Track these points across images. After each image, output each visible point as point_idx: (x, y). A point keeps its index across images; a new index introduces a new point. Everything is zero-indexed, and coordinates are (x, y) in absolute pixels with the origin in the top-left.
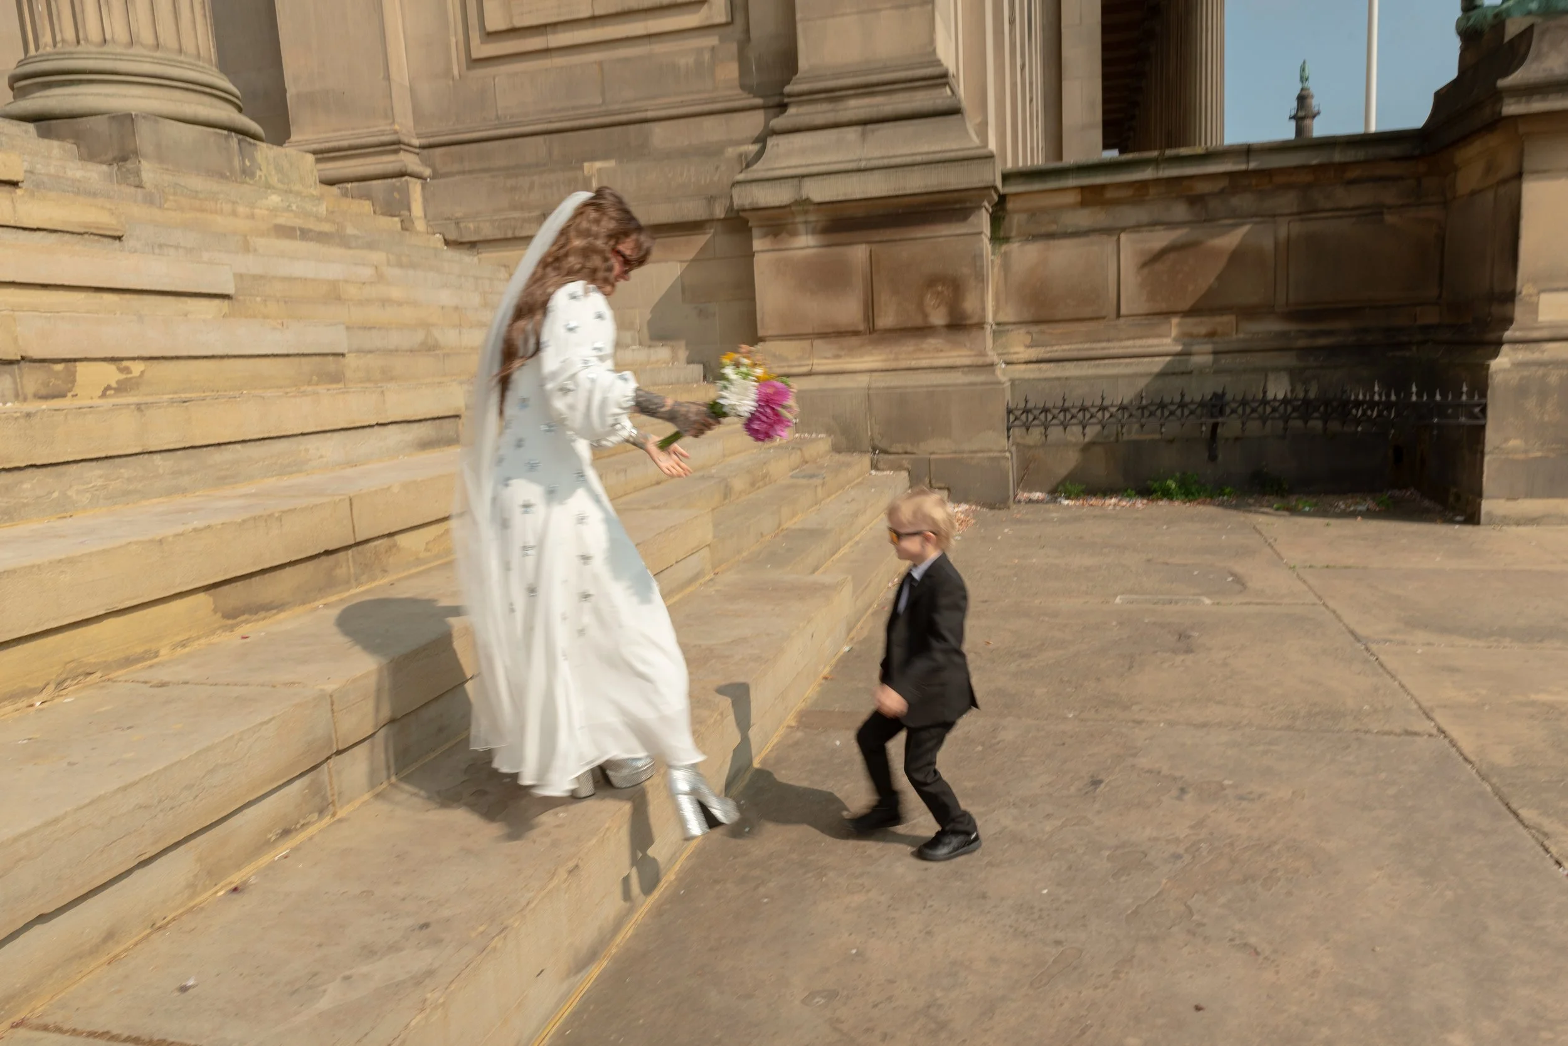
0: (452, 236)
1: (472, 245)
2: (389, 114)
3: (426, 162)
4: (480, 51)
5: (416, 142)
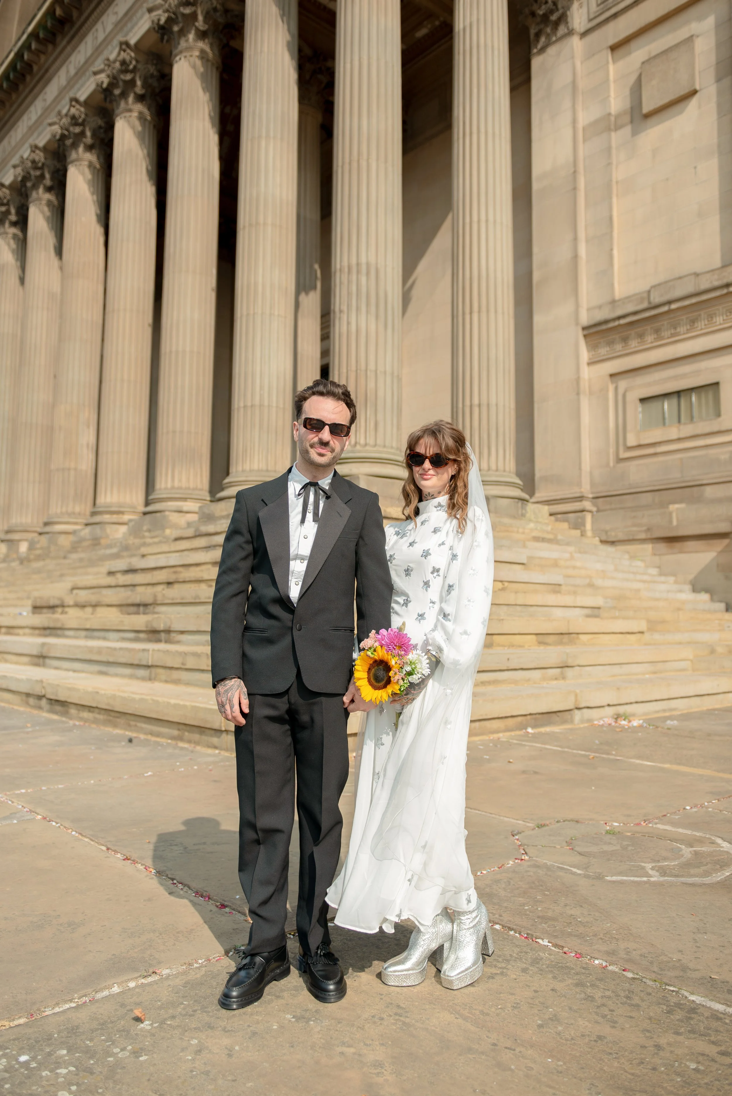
0: (604, 538)
1: (613, 543)
2: (579, 484)
3: (594, 505)
4: (623, 455)
5: (591, 496)
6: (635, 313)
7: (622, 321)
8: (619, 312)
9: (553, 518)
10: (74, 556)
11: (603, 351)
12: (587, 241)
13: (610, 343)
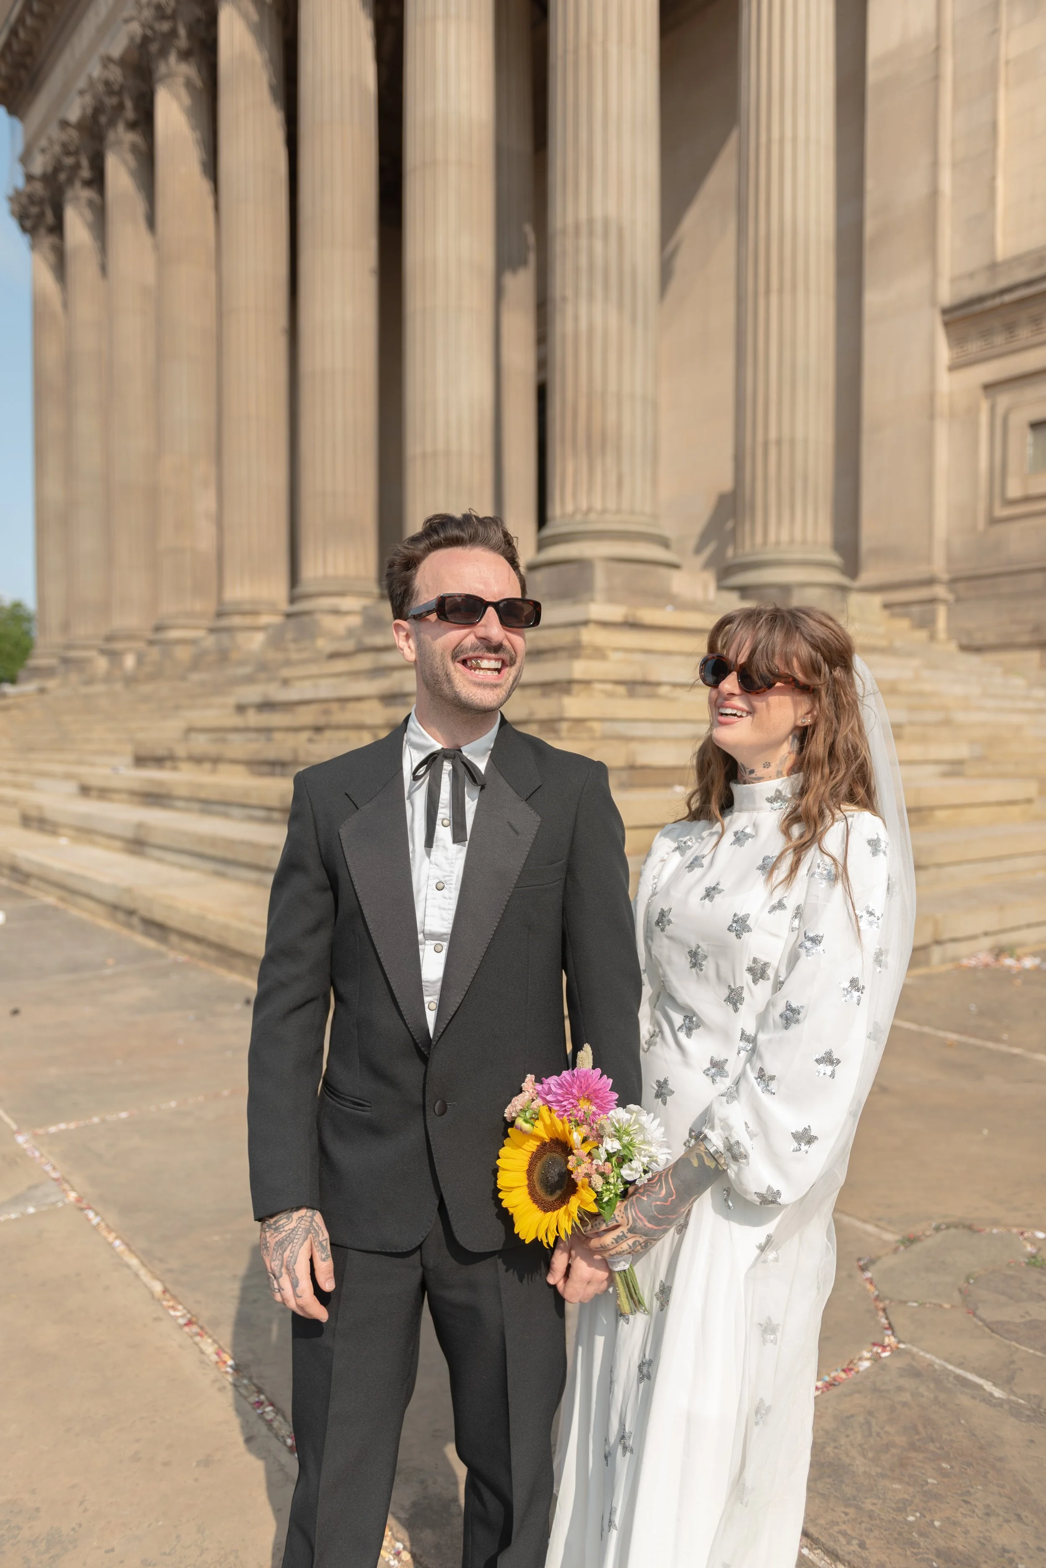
0: (965, 641)
1: (980, 650)
2: (929, 559)
3: (952, 591)
4: (1000, 512)
5: (945, 576)
7: (1007, 298)
8: (1003, 282)
9: (886, 613)
10: (195, 677)
11: (974, 347)
12: (954, 165)
13: (986, 334)
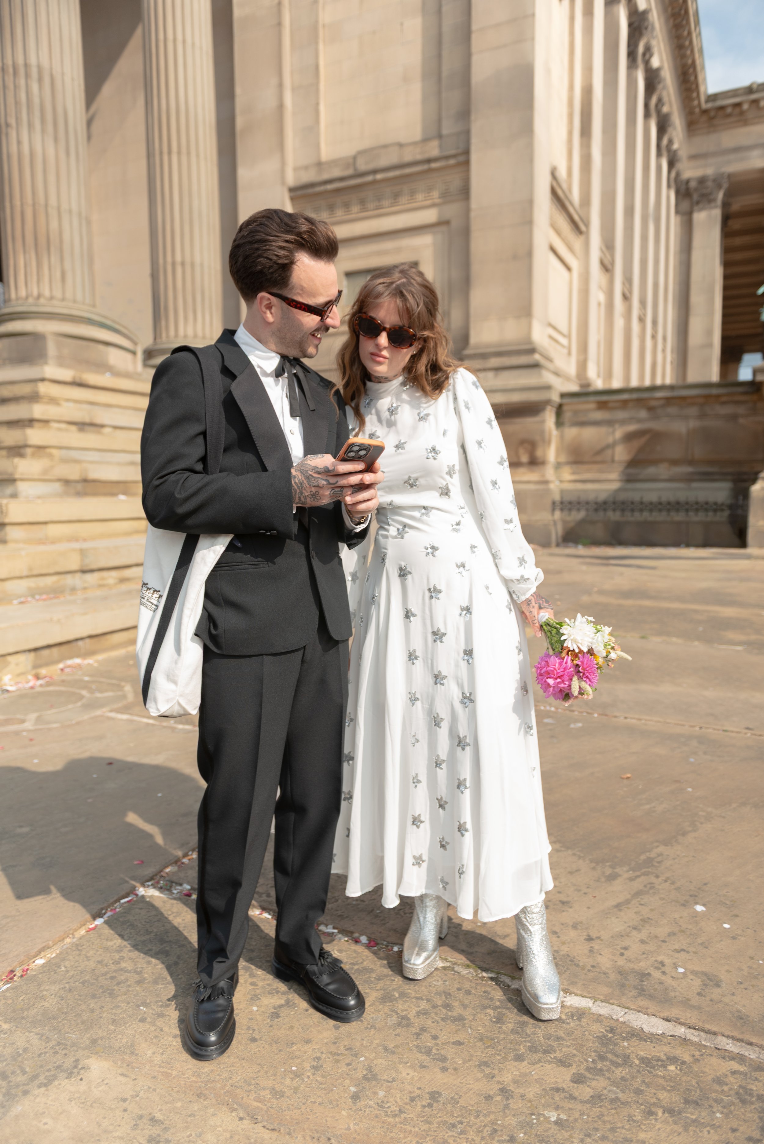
6: (341, 179)
7: (329, 187)
8: (326, 176)
12: (293, 89)
